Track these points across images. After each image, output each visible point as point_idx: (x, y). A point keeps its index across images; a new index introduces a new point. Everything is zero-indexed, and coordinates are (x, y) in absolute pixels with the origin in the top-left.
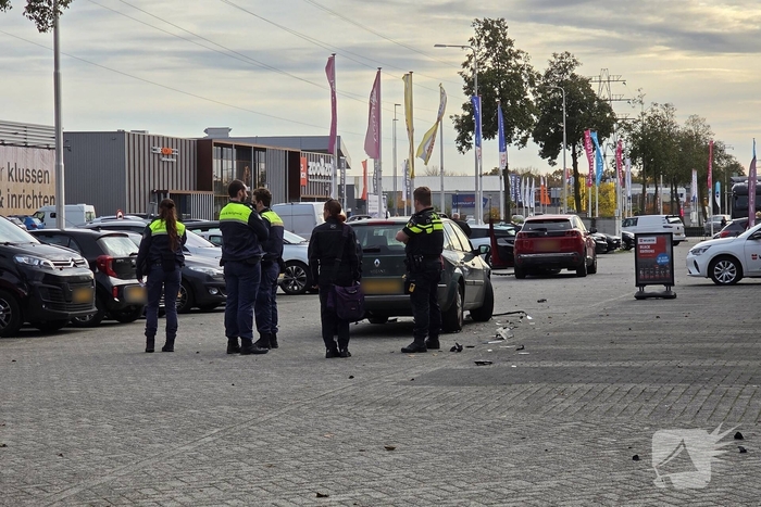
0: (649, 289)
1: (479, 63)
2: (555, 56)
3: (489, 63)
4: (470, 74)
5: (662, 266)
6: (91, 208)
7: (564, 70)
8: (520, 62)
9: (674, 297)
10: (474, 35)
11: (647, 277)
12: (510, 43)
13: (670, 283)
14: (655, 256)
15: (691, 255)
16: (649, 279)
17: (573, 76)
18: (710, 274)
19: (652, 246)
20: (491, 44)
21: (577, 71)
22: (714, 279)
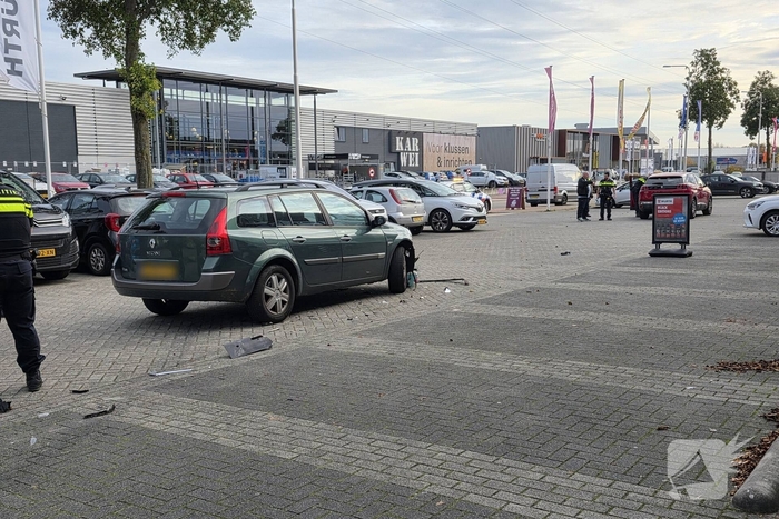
0: (664, 247)
1: (697, 78)
2: (759, 73)
3: (703, 78)
4: (691, 85)
5: (678, 226)
6: (485, 167)
7: (764, 82)
8: (724, 75)
9: (690, 255)
10: (694, 60)
11: (663, 235)
12: (718, 63)
13: (685, 242)
14: (671, 216)
15: (747, 209)
16: (665, 238)
17: (770, 85)
18: (762, 226)
19: (669, 207)
20: (705, 65)
21: (774, 82)
22: (765, 230)
